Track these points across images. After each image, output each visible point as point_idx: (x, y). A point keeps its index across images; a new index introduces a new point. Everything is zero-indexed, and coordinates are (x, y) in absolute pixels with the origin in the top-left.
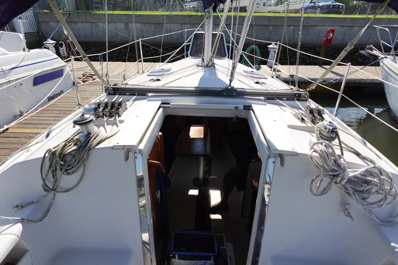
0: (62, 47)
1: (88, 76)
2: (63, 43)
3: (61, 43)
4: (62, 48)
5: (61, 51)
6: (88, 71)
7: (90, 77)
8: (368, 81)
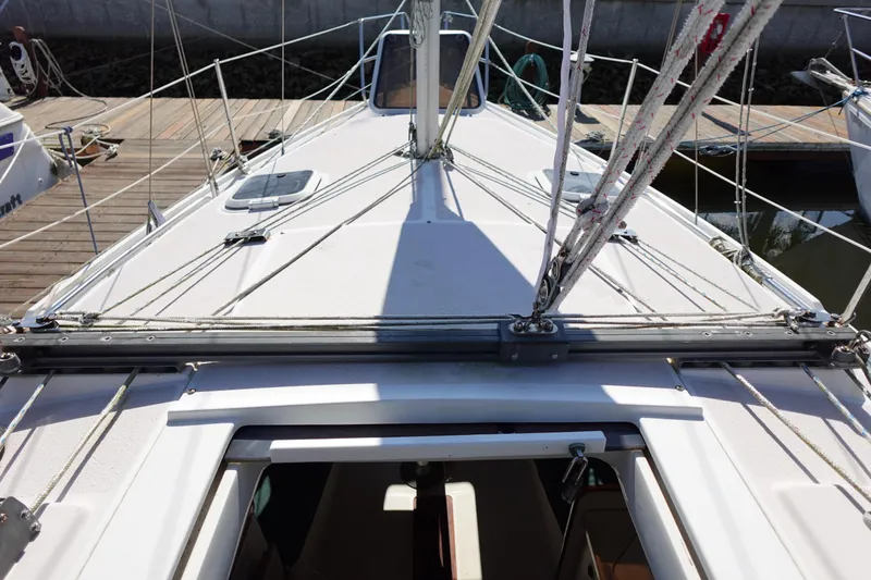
0: (18, 57)
1: (95, 143)
2: (21, 46)
3: (15, 47)
4: (20, 62)
5: (18, 70)
6: (95, 129)
7: (101, 145)
8: (807, 148)
